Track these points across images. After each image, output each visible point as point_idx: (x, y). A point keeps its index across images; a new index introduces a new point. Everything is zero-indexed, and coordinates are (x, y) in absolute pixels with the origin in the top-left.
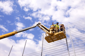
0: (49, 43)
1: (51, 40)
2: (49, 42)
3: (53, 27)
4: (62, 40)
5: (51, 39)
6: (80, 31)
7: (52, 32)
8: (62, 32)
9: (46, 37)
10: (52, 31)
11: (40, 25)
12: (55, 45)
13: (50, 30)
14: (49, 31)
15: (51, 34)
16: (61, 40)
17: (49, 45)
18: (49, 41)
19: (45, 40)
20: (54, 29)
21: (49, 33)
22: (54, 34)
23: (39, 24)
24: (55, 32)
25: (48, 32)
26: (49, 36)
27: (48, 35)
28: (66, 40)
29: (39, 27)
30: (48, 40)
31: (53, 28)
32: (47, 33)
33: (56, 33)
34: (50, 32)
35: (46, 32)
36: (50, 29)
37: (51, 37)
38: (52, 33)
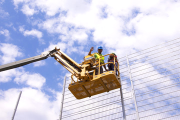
0: (78, 99)
1: (84, 93)
2: (79, 97)
3: (91, 60)
4: (111, 92)
5: (83, 91)
6: (158, 70)
7: (87, 72)
8: (111, 72)
9: (72, 84)
10: (87, 69)
11: (57, 53)
12: (97, 104)
13: (82, 67)
14: (80, 69)
15: (83, 78)
16: (109, 93)
17: (78, 105)
18: (78, 94)
19: (70, 92)
20: (91, 66)
21: (80, 75)
22: (92, 78)
23: (55, 50)
24: (94, 73)
25: (78, 73)
26: (79, 82)
27: (76, 79)
28: (121, 93)
29: (56, 58)
30: (78, 91)
31: (89, 62)
32: (75, 75)
33: (96, 74)
34: (83, 73)
35: (73, 73)
36: (83, 64)
37: (83, 86)
38: (86, 74)
